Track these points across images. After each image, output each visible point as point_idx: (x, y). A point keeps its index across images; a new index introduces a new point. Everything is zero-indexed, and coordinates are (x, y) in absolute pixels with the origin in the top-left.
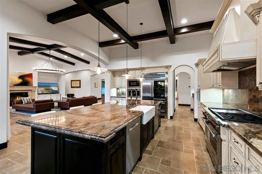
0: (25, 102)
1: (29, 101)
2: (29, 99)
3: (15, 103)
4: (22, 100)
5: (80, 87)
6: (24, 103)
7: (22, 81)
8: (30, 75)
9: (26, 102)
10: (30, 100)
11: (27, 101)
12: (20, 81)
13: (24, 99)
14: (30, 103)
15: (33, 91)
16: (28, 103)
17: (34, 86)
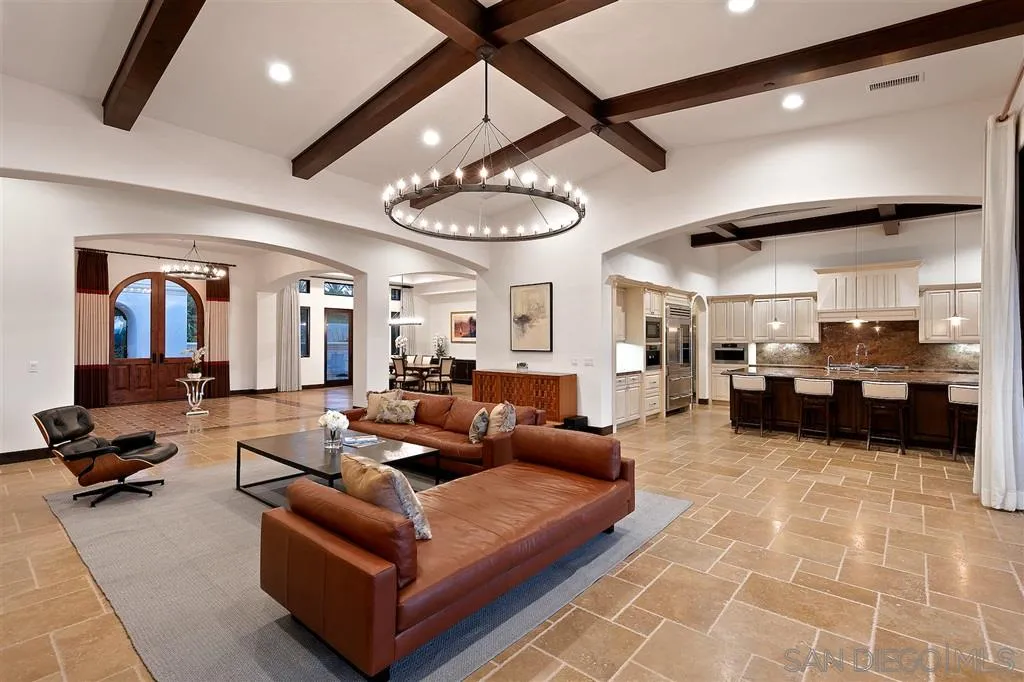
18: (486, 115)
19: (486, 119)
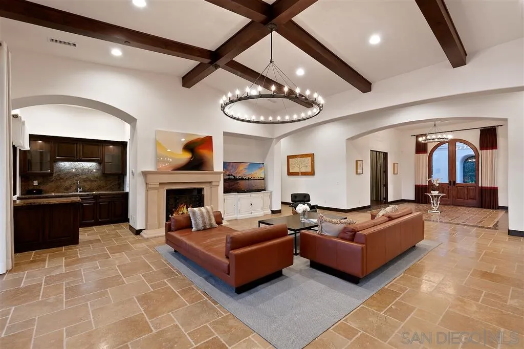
0: (197, 225)
1: (207, 222)
2: (208, 212)
3: (173, 228)
4: (190, 218)
5: (312, 173)
6: (194, 229)
7: (192, 158)
8: (207, 142)
9: (201, 226)
10: (210, 220)
11: (204, 223)
12: (186, 157)
13: (194, 213)
14: (212, 228)
15: (213, 184)
16: (205, 229)
17: (215, 170)
18: (271, 60)
19: (271, 61)
